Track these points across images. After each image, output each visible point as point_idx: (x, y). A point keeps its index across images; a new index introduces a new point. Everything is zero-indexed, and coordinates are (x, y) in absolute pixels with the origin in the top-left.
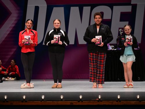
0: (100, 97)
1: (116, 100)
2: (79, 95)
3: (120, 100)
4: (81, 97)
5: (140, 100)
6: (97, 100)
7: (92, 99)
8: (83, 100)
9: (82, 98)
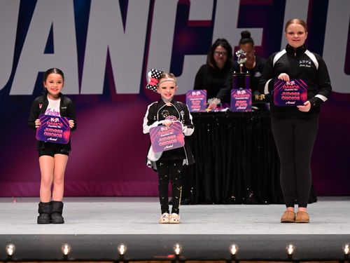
0: (178, 251)
1: (224, 260)
2: (118, 245)
3: (238, 258)
4: (122, 250)
5: (295, 258)
6: (169, 259)
7: (155, 257)
8: (128, 259)
9: (126, 253)
